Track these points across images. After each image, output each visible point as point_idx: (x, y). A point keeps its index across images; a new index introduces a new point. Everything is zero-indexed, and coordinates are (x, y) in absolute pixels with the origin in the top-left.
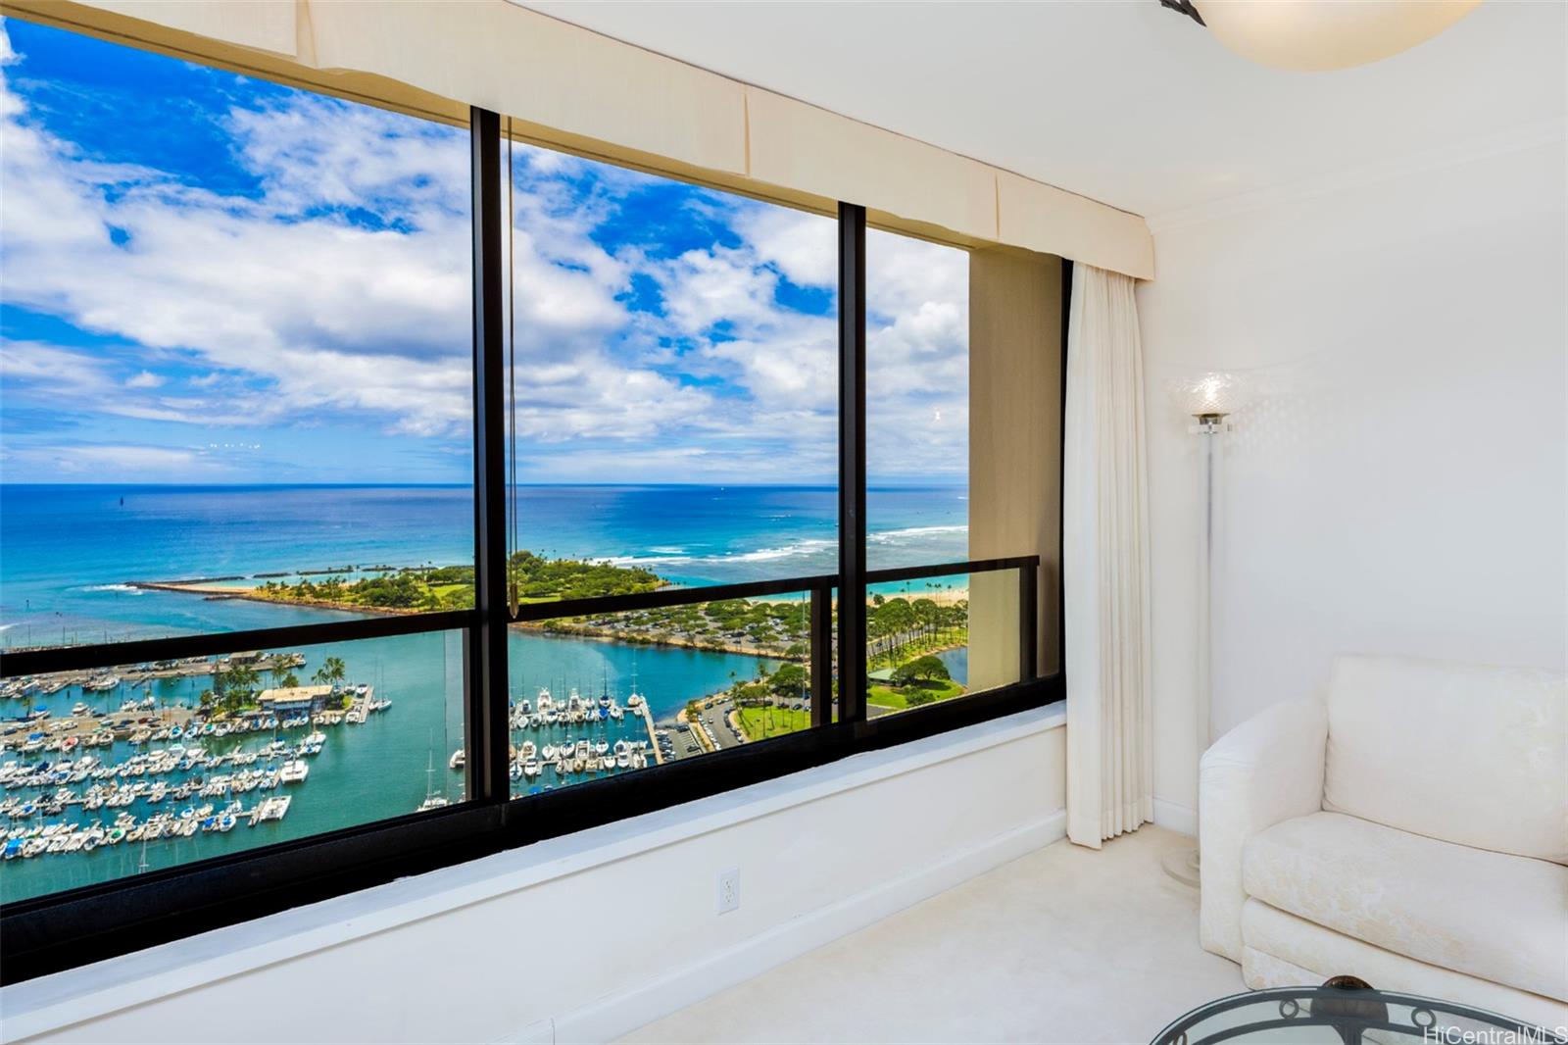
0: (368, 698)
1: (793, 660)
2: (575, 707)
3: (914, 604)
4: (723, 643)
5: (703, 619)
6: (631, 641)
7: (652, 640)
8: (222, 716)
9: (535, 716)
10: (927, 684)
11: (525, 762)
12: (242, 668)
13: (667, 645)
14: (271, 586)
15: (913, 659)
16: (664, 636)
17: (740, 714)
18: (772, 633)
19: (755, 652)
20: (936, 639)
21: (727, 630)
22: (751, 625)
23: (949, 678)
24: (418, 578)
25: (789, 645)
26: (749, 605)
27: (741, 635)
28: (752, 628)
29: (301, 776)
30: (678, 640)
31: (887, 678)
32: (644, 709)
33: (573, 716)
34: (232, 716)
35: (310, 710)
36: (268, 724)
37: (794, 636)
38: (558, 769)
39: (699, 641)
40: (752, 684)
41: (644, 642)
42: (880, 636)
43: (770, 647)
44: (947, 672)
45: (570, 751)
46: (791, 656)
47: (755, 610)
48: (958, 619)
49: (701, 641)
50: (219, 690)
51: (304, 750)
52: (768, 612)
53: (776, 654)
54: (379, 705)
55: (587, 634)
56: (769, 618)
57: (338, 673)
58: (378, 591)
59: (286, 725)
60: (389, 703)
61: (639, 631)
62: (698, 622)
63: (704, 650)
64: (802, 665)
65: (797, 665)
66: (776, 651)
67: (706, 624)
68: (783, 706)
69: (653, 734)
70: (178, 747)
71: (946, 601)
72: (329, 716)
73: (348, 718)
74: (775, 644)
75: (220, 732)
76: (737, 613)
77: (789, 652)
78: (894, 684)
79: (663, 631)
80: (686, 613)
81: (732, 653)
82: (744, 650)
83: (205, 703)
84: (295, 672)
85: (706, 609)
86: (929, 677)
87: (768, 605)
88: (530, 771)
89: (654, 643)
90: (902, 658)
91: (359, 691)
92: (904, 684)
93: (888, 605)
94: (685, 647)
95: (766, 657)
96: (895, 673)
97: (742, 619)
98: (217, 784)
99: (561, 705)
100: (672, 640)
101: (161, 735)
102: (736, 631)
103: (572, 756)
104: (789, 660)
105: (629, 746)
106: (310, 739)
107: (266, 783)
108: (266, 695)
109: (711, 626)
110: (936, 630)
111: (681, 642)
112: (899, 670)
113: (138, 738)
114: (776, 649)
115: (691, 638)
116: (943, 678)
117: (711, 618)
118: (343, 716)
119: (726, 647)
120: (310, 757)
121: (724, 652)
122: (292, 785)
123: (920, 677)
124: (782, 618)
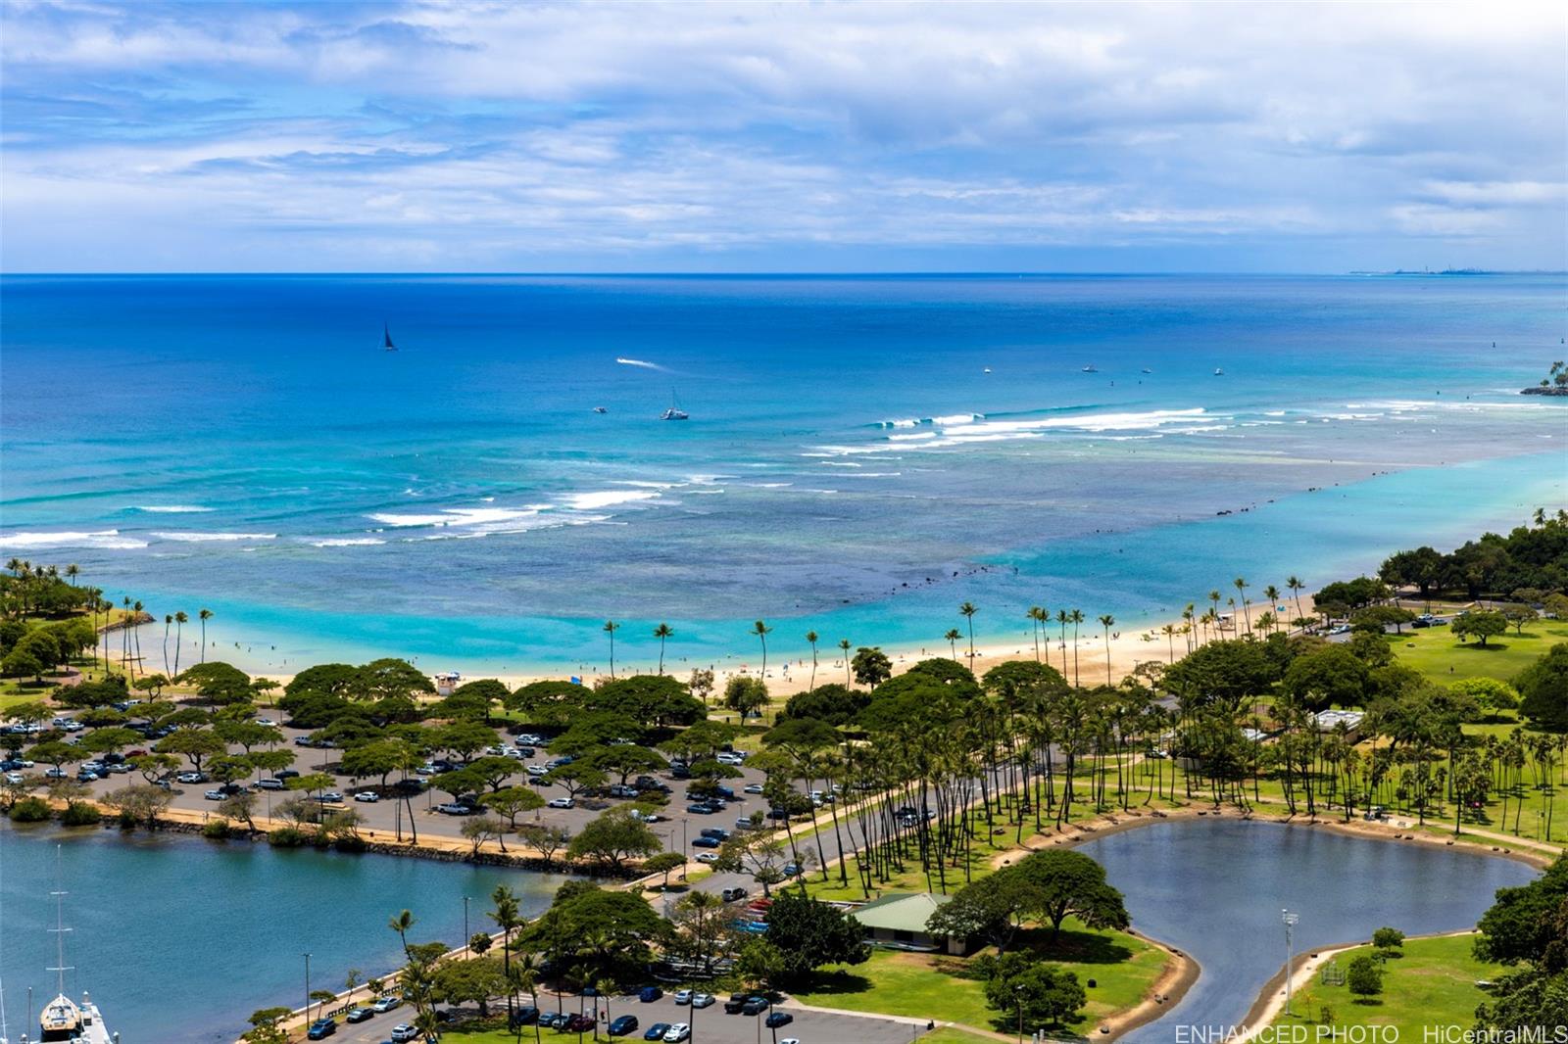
1: (599, 871)
3: (991, 678)
4: (351, 819)
5: (276, 737)
7: (103, 810)
10: (1054, 944)
13: (156, 825)
15: (998, 862)
16: (149, 797)
18: (516, 780)
19: (464, 845)
20: (1070, 796)
21: (363, 772)
22: (441, 756)
23: (1122, 922)
25: (578, 821)
26: (429, 689)
27: (408, 789)
28: (446, 766)
31: (919, 926)
37: (590, 793)
39: (267, 819)
40: (462, 954)
42: (889, 787)
43: (513, 828)
44: (1116, 902)
46: (587, 858)
48: (1143, 727)
49: (275, 813)
52: (498, 710)
53: (535, 853)
56: (502, 733)
62: (260, 748)
63: (286, 843)
64: (627, 887)
65: (609, 888)
66: (533, 842)
67: (287, 757)
71: (1092, 669)
74: (526, 817)
76: (390, 718)
77: (581, 845)
78: (940, 945)
79: (138, 779)
80: (214, 718)
81: (385, 850)
82: (425, 840)
85: (283, 705)
86: (1058, 918)
87: (492, 689)
89: (109, 821)
90: (966, 858)
92: (973, 943)
93: (900, 680)
94: (220, 835)
95: (501, 862)
96: (945, 909)
97: (412, 737)
100: (176, 812)
102: (394, 777)
104: (579, 870)
109: (307, 761)
110: (1071, 765)
111: (204, 817)
112: (959, 899)
114: (533, 835)
116: (1109, 921)
117: (306, 733)
119: (363, 832)
121: (356, 848)
123: (1030, 922)
124: (548, 731)
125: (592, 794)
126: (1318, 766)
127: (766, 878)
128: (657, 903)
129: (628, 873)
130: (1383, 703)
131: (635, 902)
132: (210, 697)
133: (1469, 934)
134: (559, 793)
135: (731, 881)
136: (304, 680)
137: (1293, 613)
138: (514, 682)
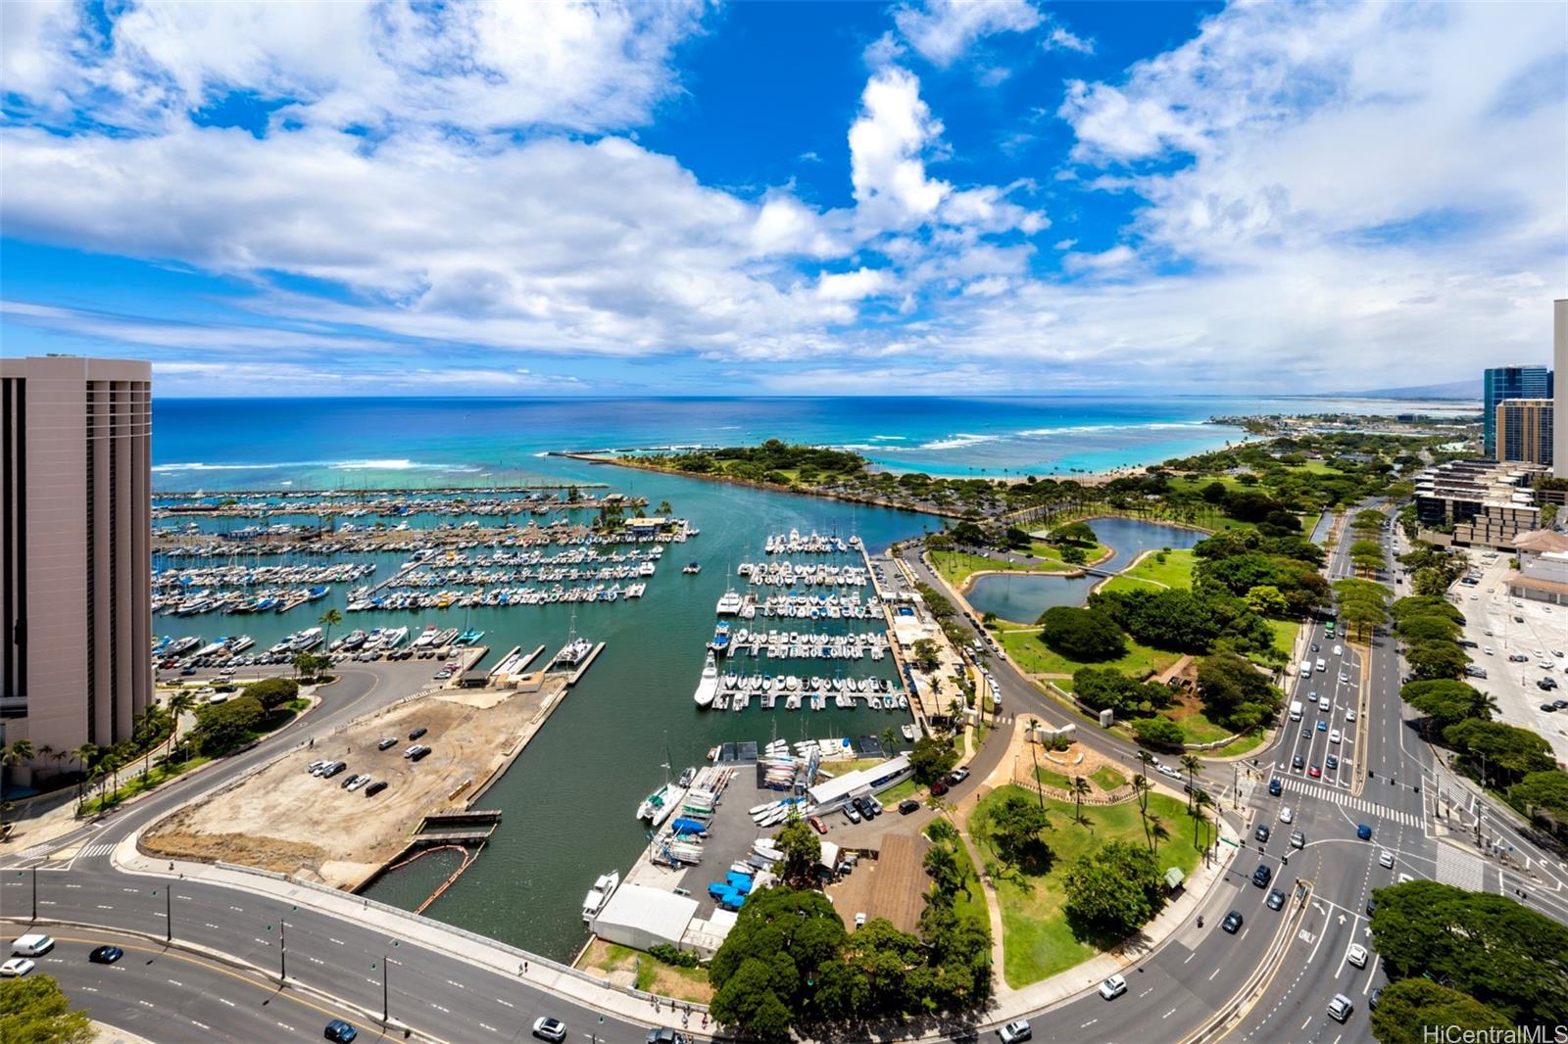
0: (685, 527)
1: (968, 520)
2: (814, 542)
3: (1062, 483)
4: (914, 505)
5: (898, 488)
6: (849, 500)
7: (863, 500)
8: (604, 533)
9: (789, 546)
10: (1078, 543)
11: (784, 574)
12: (615, 505)
13: (873, 504)
14: (626, 457)
15: (1064, 524)
16: (871, 498)
17: (931, 554)
18: (950, 499)
19: (938, 512)
20: (1082, 511)
21: (916, 496)
22: (933, 493)
23: (1095, 540)
24: (710, 454)
25: (965, 509)
26: (931, 480)
27: (926, 500)
28: (934, 495)
29: (651, 572)
30: (881, 502)
31: (1044, 537)
32: (861, 546)
33: (812, 547)
34: (611, 532)
35: (653, 532)
36: (630, 539)
38: (806, 581)
39: (896, 504)
40: (938, 535)
41: (858, 501)
42: (1037, 506)
43: (949, 509)
44: (1094, 535)
45: (813, 570)
46: (966, 517)
47: (937, 483)
48: (1101, 496)
49: (898, 503)
50: (603, 517)
51: (651, 556)
52: (946, 484)
53: (954, 515)
54: (692, 532)
55: (818, 494)
56: (947, 489)
57: (668, 511)
58: (687, 462)
59: (641, 540)
60: (697, 531)
61: (853, 494)
62: (895, 490)
63: (900, 509)
64: (975, 523)
65: (970, 523)
66: (953, 513)
67: (900, 492)
68: (963, 552)
69: (869, 564)
70: (582, 549)
71: (1087, 482)
72: (662, 537)
73: (675, 539)
74: (952, 507)
75: (605, 542)
76: (922, 485)
77: (964, 514)
78: (1049, 542)
79: (870, 494)
80: (885, 483)
81: (921, 512)
82: (930, 511)
83: (595, 524)
84: (643, 509)
85: (900, 481)
86: (1079, 538)
87: (945, 480)
88: (788, 581)
89: (864, 502)
90: (1055, 523)
91: (680, 523)
92: (1057, 542)
93: (1039, 483)
94: (886, 507)
95: (946, 516)
96: (1051, 534)
97: (927, 489)
98: (605, 572)
99: (805, 539)
100: (877, 501)
101: (574, 541)
102: (923, 497)
103: (815, 573)
104: (964, 519)
105: (853, 570)
106: (654, 550)
107: (632, 574)
108: (629, 521)
109: (905, 493)
110: (1082, 504)
111: (883, 503)
112: (1054, 532)
113: (562, 542)
114: (953, 511)
115: (890, 500)
116: (1092, 539)
117: (904, 487)
118: (672, 537)
119: (916, 508)
120: (654, 560)
121: (915, 511)
122: (646, 576)
123: (1072, 538)
124: (957, 490)
125: (966, 504)
126: (1147, 508)
127: (1007, 524)
128: (982, 528)
129: (975, 521)
130: (1165, 494)
131: (976, 527)
132: (885, 479)
133: (1190, 550)
134: (959, 503)
135: (999, 524)
136: (904, 477)
137: (1140, 471)
138: (949, 479)
